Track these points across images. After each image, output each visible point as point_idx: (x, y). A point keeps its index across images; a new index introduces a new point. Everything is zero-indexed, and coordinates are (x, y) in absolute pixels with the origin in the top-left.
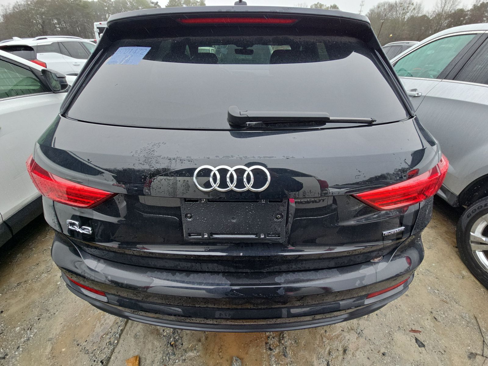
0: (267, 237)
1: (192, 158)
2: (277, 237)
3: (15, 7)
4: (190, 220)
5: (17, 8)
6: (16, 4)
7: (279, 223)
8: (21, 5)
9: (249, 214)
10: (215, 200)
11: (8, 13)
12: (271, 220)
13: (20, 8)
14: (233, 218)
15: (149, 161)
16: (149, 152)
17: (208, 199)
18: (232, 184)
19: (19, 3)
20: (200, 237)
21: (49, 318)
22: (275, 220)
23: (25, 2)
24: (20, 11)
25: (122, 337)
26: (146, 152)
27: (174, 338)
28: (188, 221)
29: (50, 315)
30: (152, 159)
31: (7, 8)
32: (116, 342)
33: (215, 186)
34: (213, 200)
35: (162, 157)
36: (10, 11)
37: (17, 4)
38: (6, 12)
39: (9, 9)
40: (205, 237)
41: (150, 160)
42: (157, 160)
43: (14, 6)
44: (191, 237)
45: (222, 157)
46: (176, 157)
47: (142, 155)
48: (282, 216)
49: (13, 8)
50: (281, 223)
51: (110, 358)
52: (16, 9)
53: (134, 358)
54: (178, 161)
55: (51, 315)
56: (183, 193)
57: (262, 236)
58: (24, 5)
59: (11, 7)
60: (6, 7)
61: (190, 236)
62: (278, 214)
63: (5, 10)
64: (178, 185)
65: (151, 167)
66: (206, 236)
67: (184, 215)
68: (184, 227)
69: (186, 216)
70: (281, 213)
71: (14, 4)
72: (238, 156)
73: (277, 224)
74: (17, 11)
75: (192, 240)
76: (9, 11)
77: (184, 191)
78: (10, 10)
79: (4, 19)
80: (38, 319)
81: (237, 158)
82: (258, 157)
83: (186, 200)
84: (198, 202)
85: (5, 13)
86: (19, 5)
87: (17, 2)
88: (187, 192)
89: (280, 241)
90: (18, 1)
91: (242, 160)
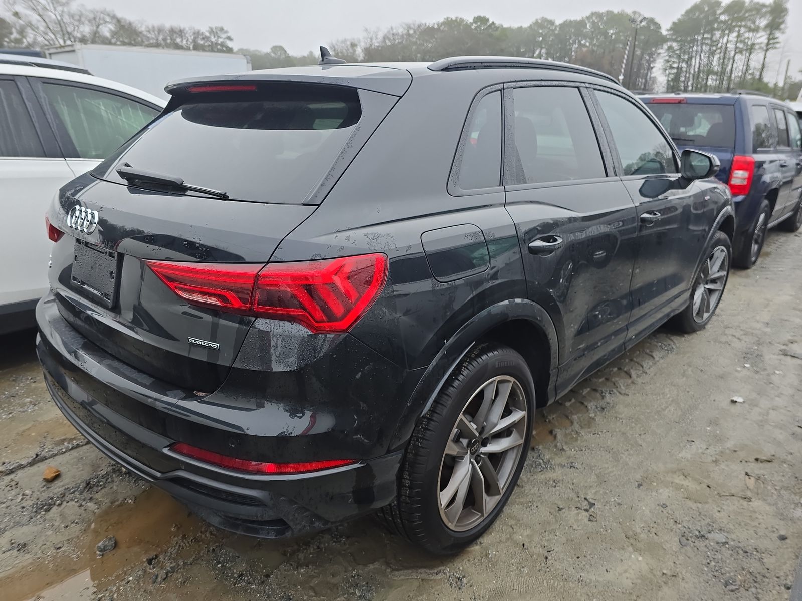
3: (388, 37)
5: (390, 39)
6: (389, 32)
8: (398, 34)
11: (373, 47)
13: (394, 39)
19: (395, 31)
23: (404, 28)
24: (393, 45)
25: (72, 451)
27: (99, 482)
31: (374, 36)
32: (64, 450)
36: (377, 42)
37: (392, 32)
39: (377, 38)
43: (386, 35)
49: (384, 38)
51: (46, 459)
52: (388, 41)
53: (55, 470)
58: (402, 35)
59: (381, 36)
60: (372, 33)
63: (369, 39)
71: (386, 31)
74: (390, 43)
76: (376, 44)
85: (368, 45)
86: (393, 34)
87: (392, 28)
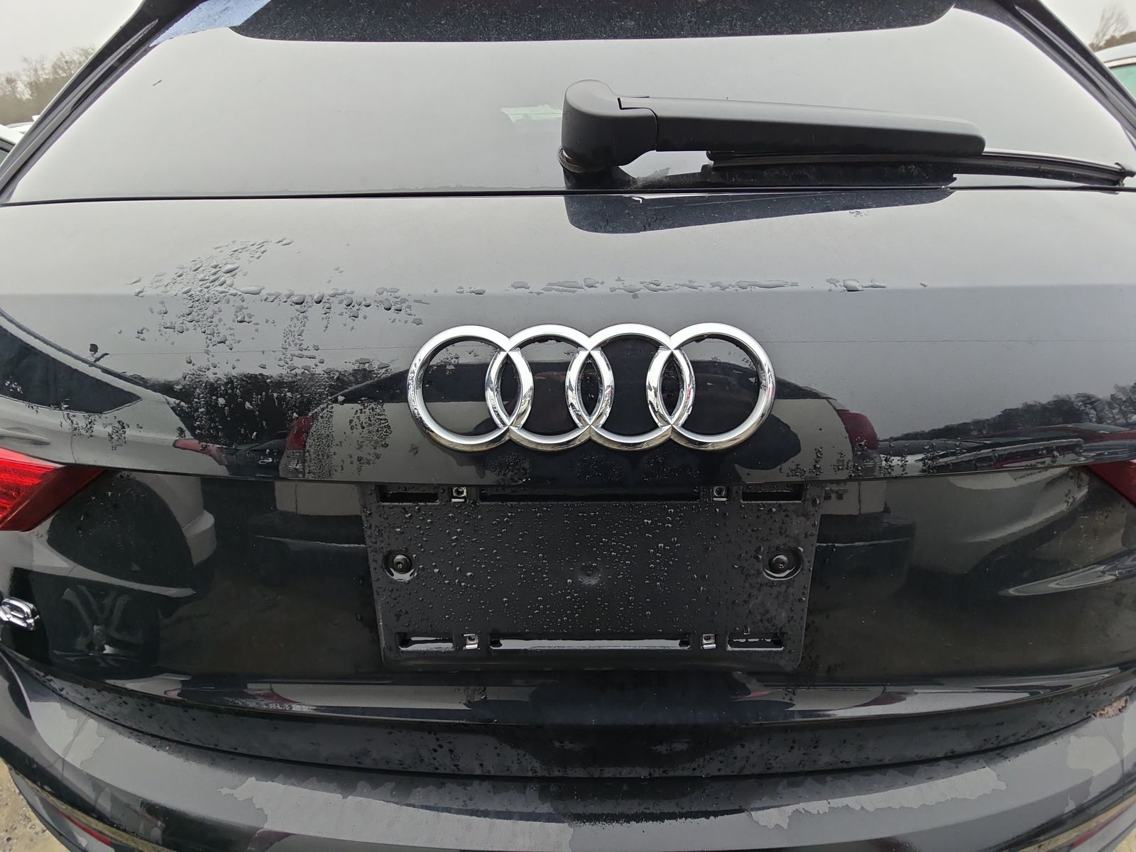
0: (729, 648)
1: (402, 293)
2: (768, 645)
3: (59, 67)
4: (406, 577)
6: (59, 59)
7: (783, 588)
8: (73, 62)
9: (657, 550)
10: (508, 491)
11: (41, 80)
12: (747, 576)
13: (69, 68)
14: (589, 571)
15: (209, 312)
16: (213, 278)
17: (480, 488)
18: (590, 413)
19: (67, 57)
20: (448, 646)
21: (32, 840)
22: (768, 575)
26: (201, 276)
28: (395, 582)
29: (32, 831)
30: (222, 305)
31: (39, 67)
33: (513, 425)
34: (501, 492)
35: (264, 293)
36: (46, 74)
37: (63, 59)
38: (37, 76)
39: (43, 69)
40: (468, 647)
41: (212, 307)
42: (241, 308)
43: (56, 64)
44: (410, 648)
45: (544, 286)
46: (328, 291)
47: (178, 289)
48: (796, 560)
49: (54, 68)
50: (791, 590)
52: (60, 72)
54: (337, 308)
55: (37, 833)
56: (360, 459)
57: (709, 645)
59: (48, 66)
60: (34, 63)
61: (407, 642)
62: (779, 550)
63: (33, 72)
64: (334, 420)
65: (216, 339)
66: (472, 646)
67: (380, 558)
68: (379, 608)
69: (388, 563)
70: (793, 545)
71: (54, 59)
72: (619, 280)
73: (775, 590)
74: (64, 75)
75: (412, 663)
76: (43, 75)
77: (367, 452)
78: (47, 71)
79: (32, 93)
80: (9, 839)
81: (613, 290)
82: (713, 285)
83: (384, 492)
84: (438, 503)
85: (33, 79)
86: (66, 62)
87: (62, 54)
88: (378, 457)
89: (782, 662)
90: (65, 53)
91: (635, 296)
